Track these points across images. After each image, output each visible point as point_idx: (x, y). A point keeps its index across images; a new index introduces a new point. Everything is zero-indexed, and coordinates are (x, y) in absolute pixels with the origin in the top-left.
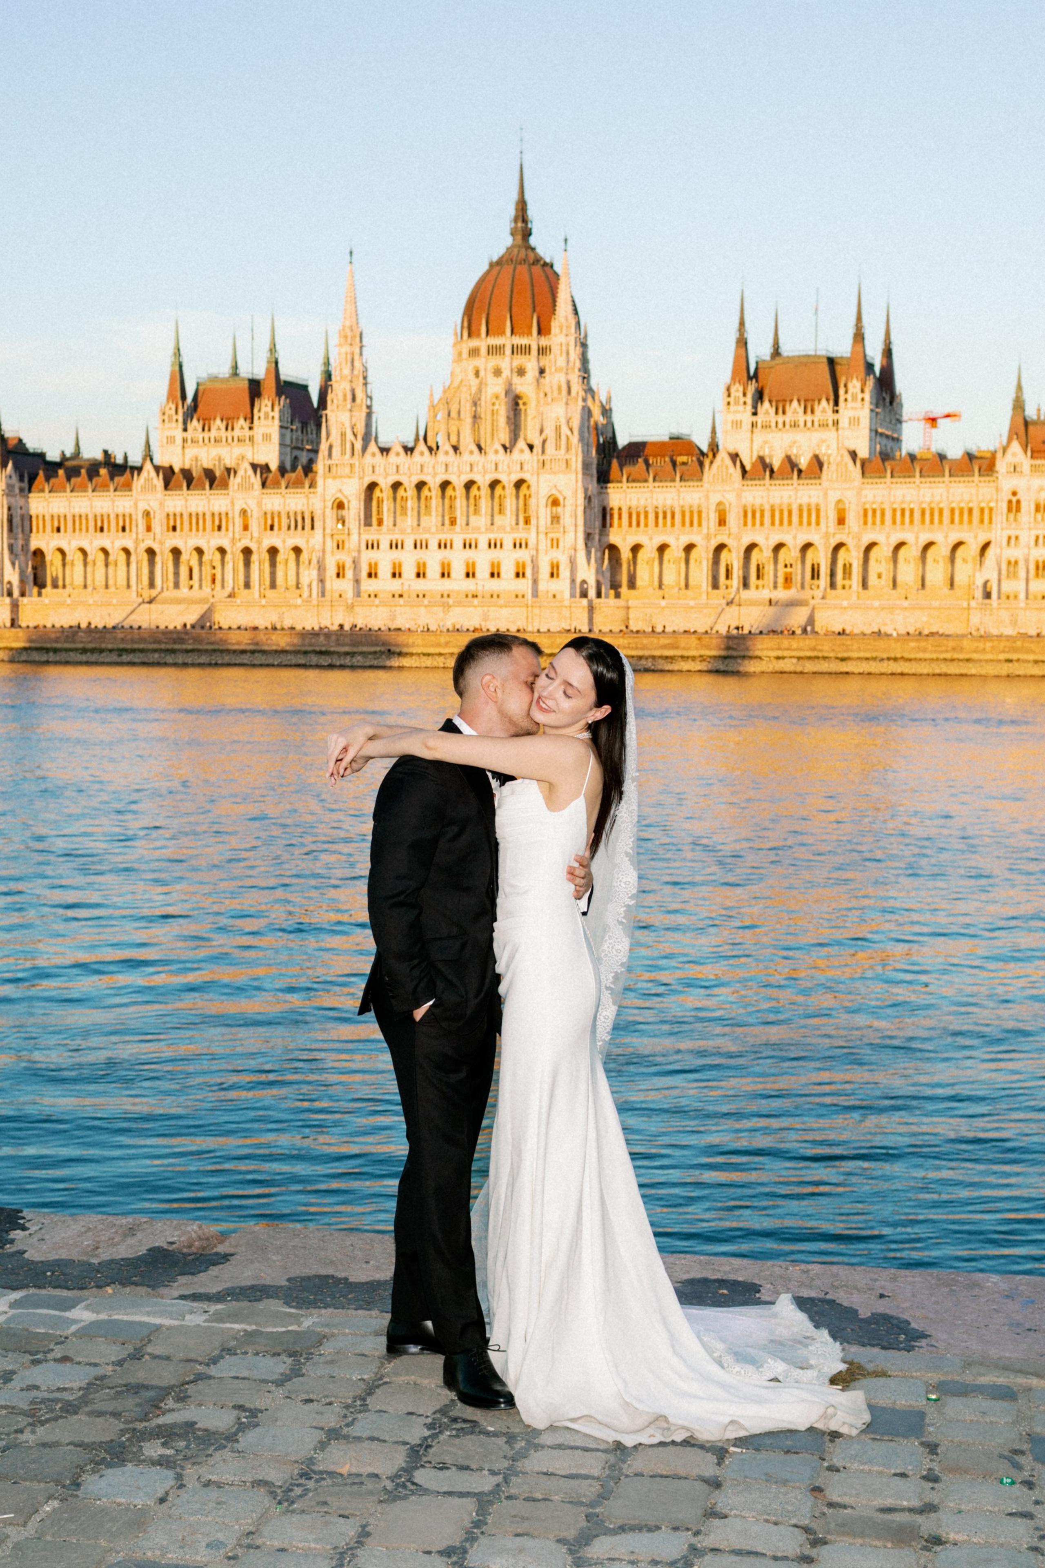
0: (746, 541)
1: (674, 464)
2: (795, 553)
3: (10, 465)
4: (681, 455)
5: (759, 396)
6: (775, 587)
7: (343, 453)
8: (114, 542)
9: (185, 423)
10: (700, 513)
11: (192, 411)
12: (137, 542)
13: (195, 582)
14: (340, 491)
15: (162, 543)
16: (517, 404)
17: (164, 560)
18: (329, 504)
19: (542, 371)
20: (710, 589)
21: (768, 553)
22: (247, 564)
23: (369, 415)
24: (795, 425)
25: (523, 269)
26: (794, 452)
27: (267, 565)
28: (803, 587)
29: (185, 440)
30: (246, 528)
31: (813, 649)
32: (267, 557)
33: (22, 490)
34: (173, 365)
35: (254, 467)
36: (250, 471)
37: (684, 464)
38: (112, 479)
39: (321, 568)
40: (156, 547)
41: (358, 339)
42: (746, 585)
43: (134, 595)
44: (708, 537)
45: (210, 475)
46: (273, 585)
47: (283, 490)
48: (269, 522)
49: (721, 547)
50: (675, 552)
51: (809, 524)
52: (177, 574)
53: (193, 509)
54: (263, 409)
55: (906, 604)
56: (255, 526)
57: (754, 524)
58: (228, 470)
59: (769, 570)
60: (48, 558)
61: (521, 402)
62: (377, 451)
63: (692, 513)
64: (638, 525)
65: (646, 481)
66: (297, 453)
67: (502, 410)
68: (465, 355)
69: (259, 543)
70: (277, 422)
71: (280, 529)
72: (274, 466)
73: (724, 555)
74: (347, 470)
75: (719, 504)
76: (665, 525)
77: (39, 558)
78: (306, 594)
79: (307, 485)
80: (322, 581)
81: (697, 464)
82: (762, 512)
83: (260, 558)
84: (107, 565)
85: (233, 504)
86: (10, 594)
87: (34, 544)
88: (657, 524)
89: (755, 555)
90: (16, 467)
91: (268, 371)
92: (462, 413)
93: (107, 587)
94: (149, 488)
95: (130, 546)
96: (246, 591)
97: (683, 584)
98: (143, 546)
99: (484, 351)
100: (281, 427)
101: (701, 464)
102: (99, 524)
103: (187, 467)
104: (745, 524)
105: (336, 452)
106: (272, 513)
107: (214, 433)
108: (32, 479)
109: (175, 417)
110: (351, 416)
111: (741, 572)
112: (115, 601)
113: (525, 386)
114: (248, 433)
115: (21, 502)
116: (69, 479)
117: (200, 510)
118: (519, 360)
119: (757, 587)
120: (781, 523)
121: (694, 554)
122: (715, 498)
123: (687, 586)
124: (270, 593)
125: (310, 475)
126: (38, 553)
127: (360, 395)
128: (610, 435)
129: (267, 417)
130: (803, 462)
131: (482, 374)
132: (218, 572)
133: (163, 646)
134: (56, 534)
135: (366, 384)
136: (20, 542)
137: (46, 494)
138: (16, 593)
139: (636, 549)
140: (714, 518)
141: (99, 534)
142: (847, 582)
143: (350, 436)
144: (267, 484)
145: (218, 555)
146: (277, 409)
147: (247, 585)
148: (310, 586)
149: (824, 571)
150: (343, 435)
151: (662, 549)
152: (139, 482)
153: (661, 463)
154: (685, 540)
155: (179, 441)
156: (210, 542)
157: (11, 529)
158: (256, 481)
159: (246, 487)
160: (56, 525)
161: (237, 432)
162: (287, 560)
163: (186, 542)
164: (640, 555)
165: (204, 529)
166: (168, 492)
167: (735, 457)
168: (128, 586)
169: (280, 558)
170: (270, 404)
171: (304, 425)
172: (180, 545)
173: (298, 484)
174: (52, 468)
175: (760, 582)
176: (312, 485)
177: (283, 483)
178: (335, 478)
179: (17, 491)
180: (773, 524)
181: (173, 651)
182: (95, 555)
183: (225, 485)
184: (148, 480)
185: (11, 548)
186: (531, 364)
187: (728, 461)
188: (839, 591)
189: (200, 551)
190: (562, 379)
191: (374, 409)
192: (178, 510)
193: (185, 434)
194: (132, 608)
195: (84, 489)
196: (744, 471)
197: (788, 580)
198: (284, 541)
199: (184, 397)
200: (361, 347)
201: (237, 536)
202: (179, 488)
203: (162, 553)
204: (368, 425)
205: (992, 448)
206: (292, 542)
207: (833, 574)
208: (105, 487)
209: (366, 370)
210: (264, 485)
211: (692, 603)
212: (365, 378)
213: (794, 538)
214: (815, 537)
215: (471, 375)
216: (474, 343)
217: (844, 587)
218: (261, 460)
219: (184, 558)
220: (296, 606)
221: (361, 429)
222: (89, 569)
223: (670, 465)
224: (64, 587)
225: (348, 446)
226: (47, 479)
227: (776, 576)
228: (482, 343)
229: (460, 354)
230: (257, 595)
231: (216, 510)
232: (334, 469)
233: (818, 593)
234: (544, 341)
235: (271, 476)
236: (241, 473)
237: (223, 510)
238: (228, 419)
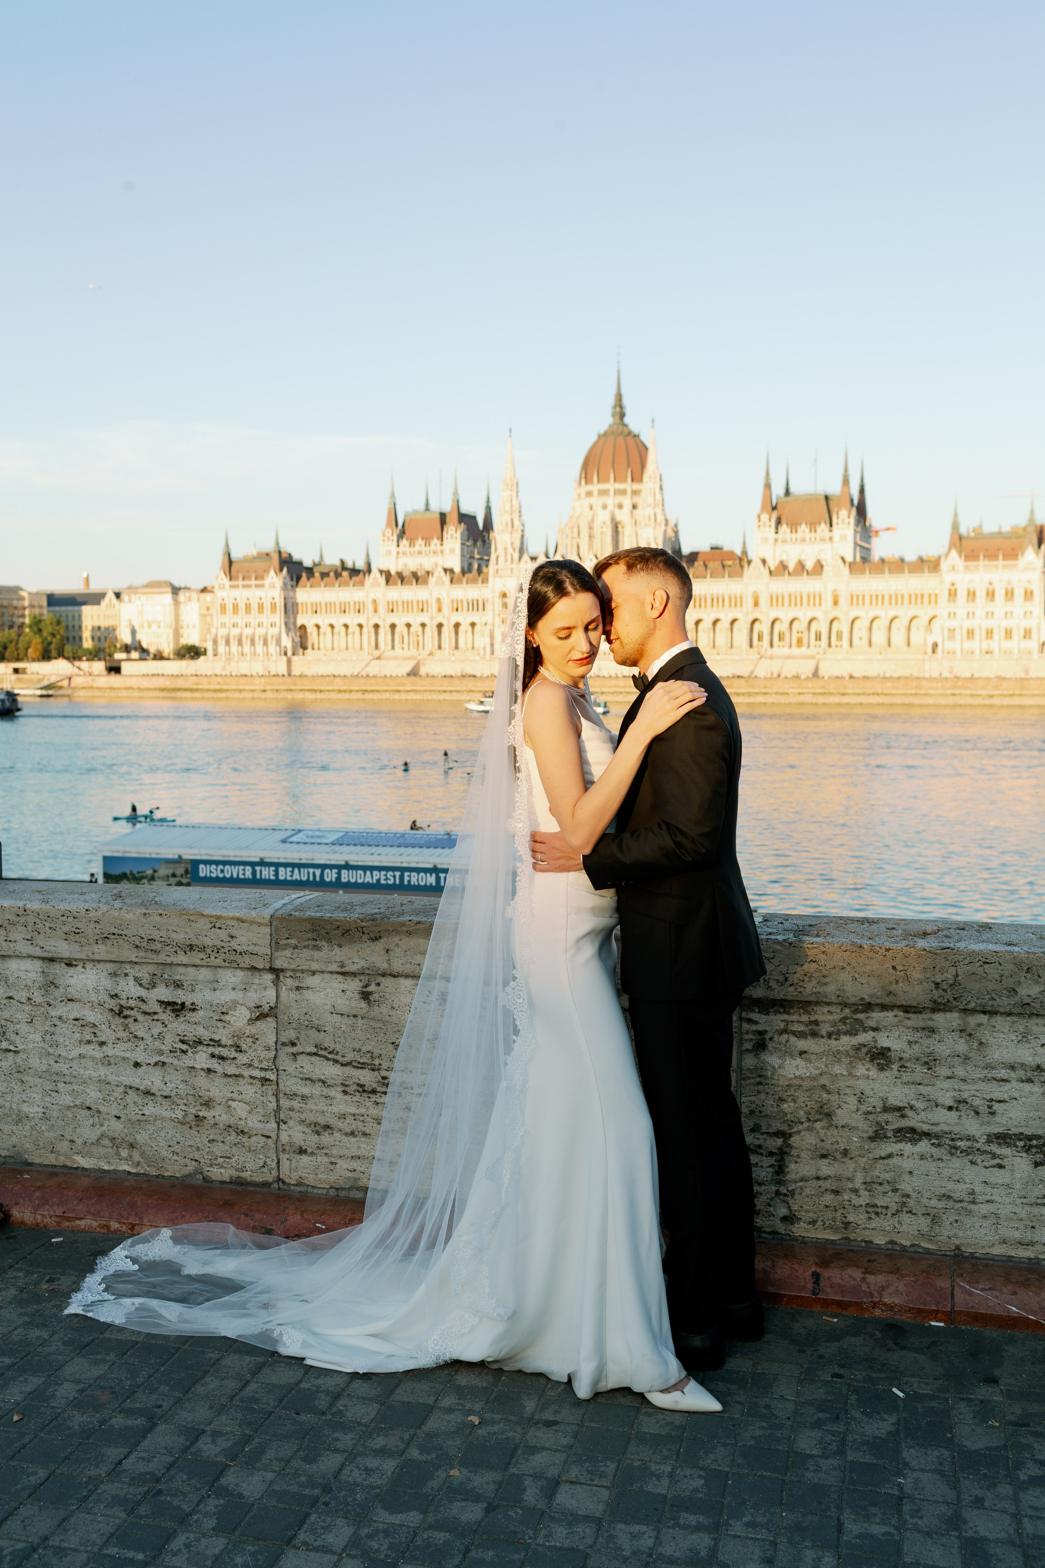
0: (772, 617)
1: (724, 566)
2: (805, 624)
3: (285, 570)
4: (729, 560)
5: (779, 522)
6: (791, 646)
7: (506, 561)
8: (353, 620)
9: (398, 542)
10: (741, 598)
11: (402, 534)
12: (368, 620)
13: (406, 646)
14: (504, 586)
15: (384, 620)
16: (617, 527)
17: (384, 632)
18: (497, 594)
19: (634, 507)
20: (748, 648)
21: (786, 624)
22: (440, 633)
23: (523, 536)
24: (804, 540)
25: (621, 439)
26: (803, 557)
27: (453, 634)
28: (809, 646)
29: (398, 553)
30: (440, 610)
31: (823, 688)
32: (453, 629)
33: (292, 586)
34: (390, 503)
35: (445, 570)
36: (443, 573)
37: (730, 566)
38: (351, 577)
39: (492, 637)
40: (380, 623)
41: (515, 487)
42: (772, 645)
43: (366, 654)
44: (747, 614)
45: (415, 575)
46: (457, 647)
47: (464, 585)
48: (455, 606)
49: (755, 621)
50: (724, 624)
51: (814, 605)
52: (393, 640)
53: (405, 598)
54: (450, 532)
55: (880, 657)
56: (446, 609)
57: (777, 605)
58: (428, 573)
59: (787, 634)
60: (309, 630)
61: (620, 526)
62: (529, 560)
63: (736, 598)
64: (700, 606)
65: (705, 577)
66: (471, 560)
67: (609, 532)
68: (583, 495)
69: (449, 619)
70: (459, 541)
71: (462, 610)
72: (457, 569)
73: (757, 626)
74: (509, 572)
75: (755, 592)
76: (718, 606)
77: (303, 630)
78: (482, 653)
79: (480, 580)
80: (492, 645)
81: (738, 566)
82: (783, 598)
83: (448, 631)
84: (347, 635)
85: (431, 594)
86: (286, 654)
87: (299, 622)
88: (712, 606)
89: (777, 626)
90: (288, 571)
91: (452, 507)
92: (581, 535)
93: (347, 649)
94: (376, 584)
95: (363, 622)
96: (439, 652)
97: (729, 645)
98: (372, 622)
99: (595, 493)
100: (462, 544)
101: (742, 567)
102: (343, 608)
103: (399, 570)
104: (772, 605)
105: (501, 560)
106: (457, 601)
107: (417, 548)
108: (298, 579)
109: (391, 538)
110: (511, 538)
111: (769, 637)
112: (354, 658)
113: (623, 516)
114: (439, 548)
115: (291, 594)
116: (322, 579)
117: (410, 599)
118: (619, 499)
119: (779, 646)
120: (796, 604)
121: (736, 625)
122: (751, 589)
123: (732, 646)
124: (456, 652)
125: (482, 575)
126: (303, 628)
127: (517, 523)
128: (677, 547)
129: (452, 536)
130: (809, 565)
131: (594, 508)
132: (420, 638)
133: (391, 688)
134: (314, 615)
135: (520, 516)
136: (292, 620)
137: (308, 589)
138: (289, 653)
139: (698, 623)
140: (751, 602)
141: (343, 614)
142: (839, 643)
143: (510, 550)
144: (454, 580)
145: (420, 629)
146: (459, 533)
147: (440, 647)
148: (484, 648)
149: (824, 636)
150: (506, 549)
151: (716, 622)
152: (369, 580)
153: (714, 565)
154: (731, 617)
155: (394, 554)
156: (416, 619)
157: (286, 612)
158: (446, 579)
159: (440, 583)
160: (314, 609)
161: (432, 547)
162: (466, 632)
163: (400, 620)
164: (701, 626)
165: (412, 611)
166: (389, 587)
167: (764, 562)
168: (361, 648)
169: (461, 629)
170: (454, 529)
171: (475, 542)
172: (396, 621)
173: (474, 581)
174: (310, 571)
175: (781, 643)
176: (485, 581)
177: (464, 580)
178: (501, 577)
179: (289, 587)
180: (790, 605)
181: (398, 691)
182: (339, 628)
183: (425, 582)
184: (375, 579)
185: (286, 624)
186: (627, 502)
187: (760, 564)
188: (833, 649)
189: (408, 626)
190: (650, 511)
191: (526, 532)
192: (395, 599)
193: (398, 549)
194: (365, 663)
195: (333, 585)
196: (771, 572)
197: (800, 642)
198: (464, 619)
199: (397, 525)
200: (517, 492)
201: (434, 615)
202: (396, 584)
203: (384, 627)
204: (522, 543)
205: (936, 555)
206: (470, 619)
207: (830, 638)
208: (346, 584)
209: (520, 507)
210: (451, 581)
211: (737, 658)
212: (520, 512)
213: (804, 614)
214: (817, 613)
215: (587, 509)
216: (589, 488)
217: (837, 646)
218: (448, 565)
219: (397, 630)
220: (475, 661)
221: (517, 545)
222: (336, 637)
223: (721, 567)
224: (319, 649)
225: (509, 557)
226: (308, 579)
227: (791, 639)
228: (595, 487)
229: (579, 495)
230: (447, 654)
231: (420, 598)
232: (500, 572)
233: (821, 650)
234: (636, 486)
235: (456, 577)
236: (436, 574)
237: (425, 599)
238: (426, 539)
